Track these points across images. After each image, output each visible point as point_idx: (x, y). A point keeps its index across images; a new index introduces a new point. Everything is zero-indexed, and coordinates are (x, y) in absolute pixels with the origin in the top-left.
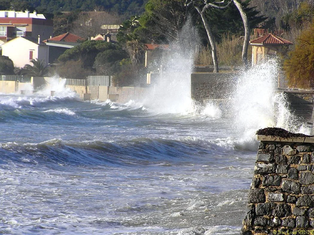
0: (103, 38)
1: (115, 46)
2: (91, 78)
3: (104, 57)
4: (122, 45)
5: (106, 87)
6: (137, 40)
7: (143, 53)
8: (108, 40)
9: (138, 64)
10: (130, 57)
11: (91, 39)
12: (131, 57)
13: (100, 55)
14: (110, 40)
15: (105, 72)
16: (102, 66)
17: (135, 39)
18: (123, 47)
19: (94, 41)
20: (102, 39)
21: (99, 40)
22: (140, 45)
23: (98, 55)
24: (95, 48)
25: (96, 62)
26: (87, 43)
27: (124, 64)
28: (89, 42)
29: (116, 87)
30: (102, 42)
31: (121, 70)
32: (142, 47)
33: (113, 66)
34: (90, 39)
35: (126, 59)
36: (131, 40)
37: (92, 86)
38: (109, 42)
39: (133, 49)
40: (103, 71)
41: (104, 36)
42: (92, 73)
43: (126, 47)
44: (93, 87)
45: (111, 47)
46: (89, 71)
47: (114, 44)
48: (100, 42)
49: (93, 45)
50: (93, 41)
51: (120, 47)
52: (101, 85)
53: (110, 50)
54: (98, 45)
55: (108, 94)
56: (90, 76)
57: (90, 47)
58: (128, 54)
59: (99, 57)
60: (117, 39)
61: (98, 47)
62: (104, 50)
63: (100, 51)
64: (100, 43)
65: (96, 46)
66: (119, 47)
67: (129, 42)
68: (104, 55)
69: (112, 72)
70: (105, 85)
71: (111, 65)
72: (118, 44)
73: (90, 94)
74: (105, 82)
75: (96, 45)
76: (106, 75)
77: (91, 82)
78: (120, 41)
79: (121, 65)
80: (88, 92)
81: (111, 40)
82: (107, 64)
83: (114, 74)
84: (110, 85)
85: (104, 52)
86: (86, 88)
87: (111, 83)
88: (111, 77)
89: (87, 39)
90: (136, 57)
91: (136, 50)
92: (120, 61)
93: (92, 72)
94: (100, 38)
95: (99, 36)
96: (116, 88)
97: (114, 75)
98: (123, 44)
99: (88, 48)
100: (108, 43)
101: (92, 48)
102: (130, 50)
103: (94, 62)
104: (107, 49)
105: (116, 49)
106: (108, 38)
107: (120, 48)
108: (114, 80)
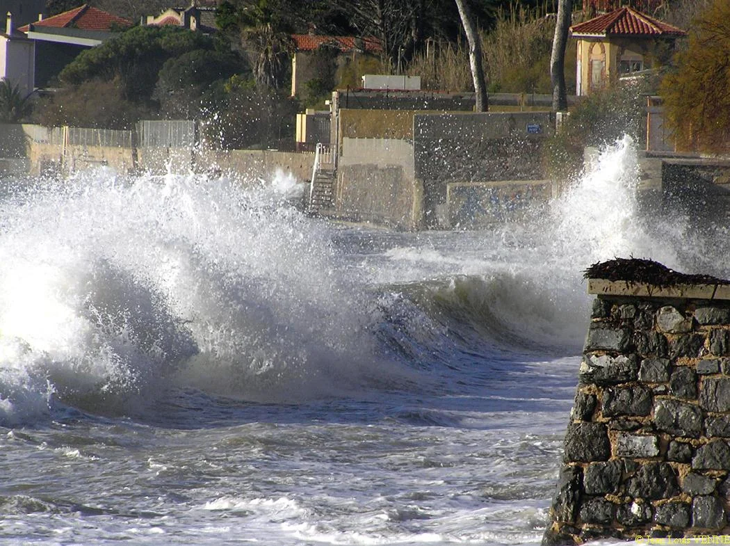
0: (180, 19)
1: (211, 41)
2: (147, 127)
3: (182, 69)
4: (231, 38)
6: (271, 25)
7: (286, 59)
8: (193, 25)
9: (273, 90)
10: (251, 71)
11: (149, 23)
12: (254, 71)
13: (171, 64)
14: (198, 24)
15: (184, 109)
16: (178, 93)
17: (265, 21)
18: (232, 44)
19: (157, 27)
20: (177, 21)
21: (169, 27)
22: (277, 38)
23: (166, 64)
24: (158, 46)
25: (162, 84)
26: (137, 32)
27: (234, 89)
28: (142, 30)
30: (177, 29)
32: (283, 43)
34: (145, 21)
35: (242, 76)
36: (254, 26)
37: (150, 148)
38: (196, 31)
39: (258, 49)
40: (179, 107)
41: (182, 13)
42: (149, 112)
43: (240, 44)
45: (200, 42)
46: (142, 109)
47: (208, 34)
48: (172, 30)
49: (151, 37)
50: (152, 26)
51: (225, 44)
52: (175, 145)
53: (198, 51)
54: (166, 37)
56: (145, 121)
57: (146, 43)
58: (246, 63)
59: (168, 69)
60: (218, 23)
61: (165, 45)
62: (183, 50)
63: (170, 55)
64: (171, 32)
65: (162, 42)
66: (222, 43)
67: (249, 30)
68: (182, 64)
72: (219, 34)
74: (185, 137)
75: (161, 38)
76: (187, 118)
77: (147, 138)
78: (225, 27)
79: (227, 92)
80: (138, 164)
81: (202, 24)
82: (189, 89)
85: (183, 57)
86: (135, 156)
89: (137, 24)
90: (267, 69)
91: (266, 52)
92: (224, 82)
93: (149, 110)
94: (171, 20)
95: (169, 14)
96: (213, 153)
98: (233, 35)
99: (140, 46)
100: (192, 32)
101: (149, 47)
102: (251, 52)
103: (156, 84)
104: (189, 49)
105: (215, 50)
106: (192, 19)
107: (225, 47)
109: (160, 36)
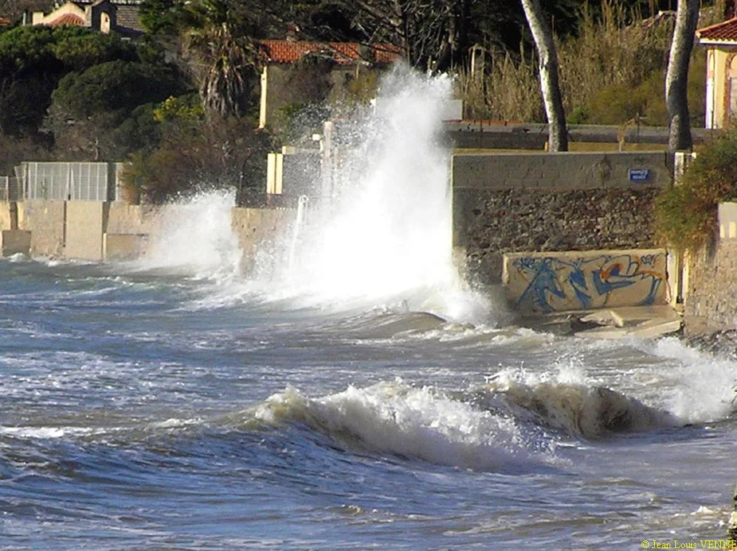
0: (85, 17)
1: (133, 49)
2: (32, 172)
3: (88, 88)
4: (166, 45)
5: (97, 206)
6: (228, 27)
7: (251, 76)
8: (105, 26)
9: (231, 119)
10: (197, 92)
11: (35, 23)
12: (201, 92)
13: (71, 82)
14: (113, 25)
15: (90, 147)
16: (82, 123)
17: (219, 21)
18: (166, 52)
19: (48, 28)
20: (80, 21)
21: (68, 29)
22: (237, 44)
23: (63, 82)
24: (50, 55)
25: (57, 110)
26: (18, 36)
27: (170, 118)
28: (27, 33)
29: (138, 207)
30: (81, 32)
31: (158, 141)
32: (247, 51)
33: (127, 125)
34: (30, 20)
35: (182, 99)
36: (202, 27)
37: (37, 202)
38: (110, 34)
39: (207, 60)
40: (84, 143)
41: (88, 8)
42: (36, 150)
43: (180, 53)
44: (42, 208)
45: (116, 50)
46: (26, 145)
47: (128, 39)
48: (74, 33)
49: (40, 42)
50: (41, 28)
51: (155, 52)
52: (77, 197)
53: (112, 64)
54: (64, 43)
55: (104, 231)
56: (30, 163)
57: (32, 50)
58: (189, 79)
59: (67, 89)
60: (145, 22)
61: (62, 53)
62: (89, 61)
63: (70, 69)
64: (70, 35)
65: (57, 50)
66: (152, 51)
67: (192, 34)
68: (90, 82)
69: (124, 149)
70: (93, 198)
71: (118, 122)
72: (147, 39)
73: (30, 232)
74: (93, 185)
75: (56, 44)
76: (96, 158)
77: (33, 187)
78: (155, 29)
79: (158, 122)
80: (19, 225)
81: (118, 24)
82: (100, 117)
83: (131, 155)
84: (111, 197)
85: (91, 73)
86: (14, 211)
87: (117, 188)
88: (119, 166)
89: (18, 23)
90: (221, 89)
91: (220, 64)
92: (154, 108)
93: (35, 146)
94: (68, 17)
95: (69, 9)
96: (136, 209)
97: (131, 159)
98: (168, 41)
99: (22, 54)
100: (103, 35)
101: (36, 56)
102: (196, 64)
103: (48, 111)
104: (101, 60)
105: (140, 62)
106: (103, 16)
107: (157, 58)
108: (132, 181)
109: (54, 41)
